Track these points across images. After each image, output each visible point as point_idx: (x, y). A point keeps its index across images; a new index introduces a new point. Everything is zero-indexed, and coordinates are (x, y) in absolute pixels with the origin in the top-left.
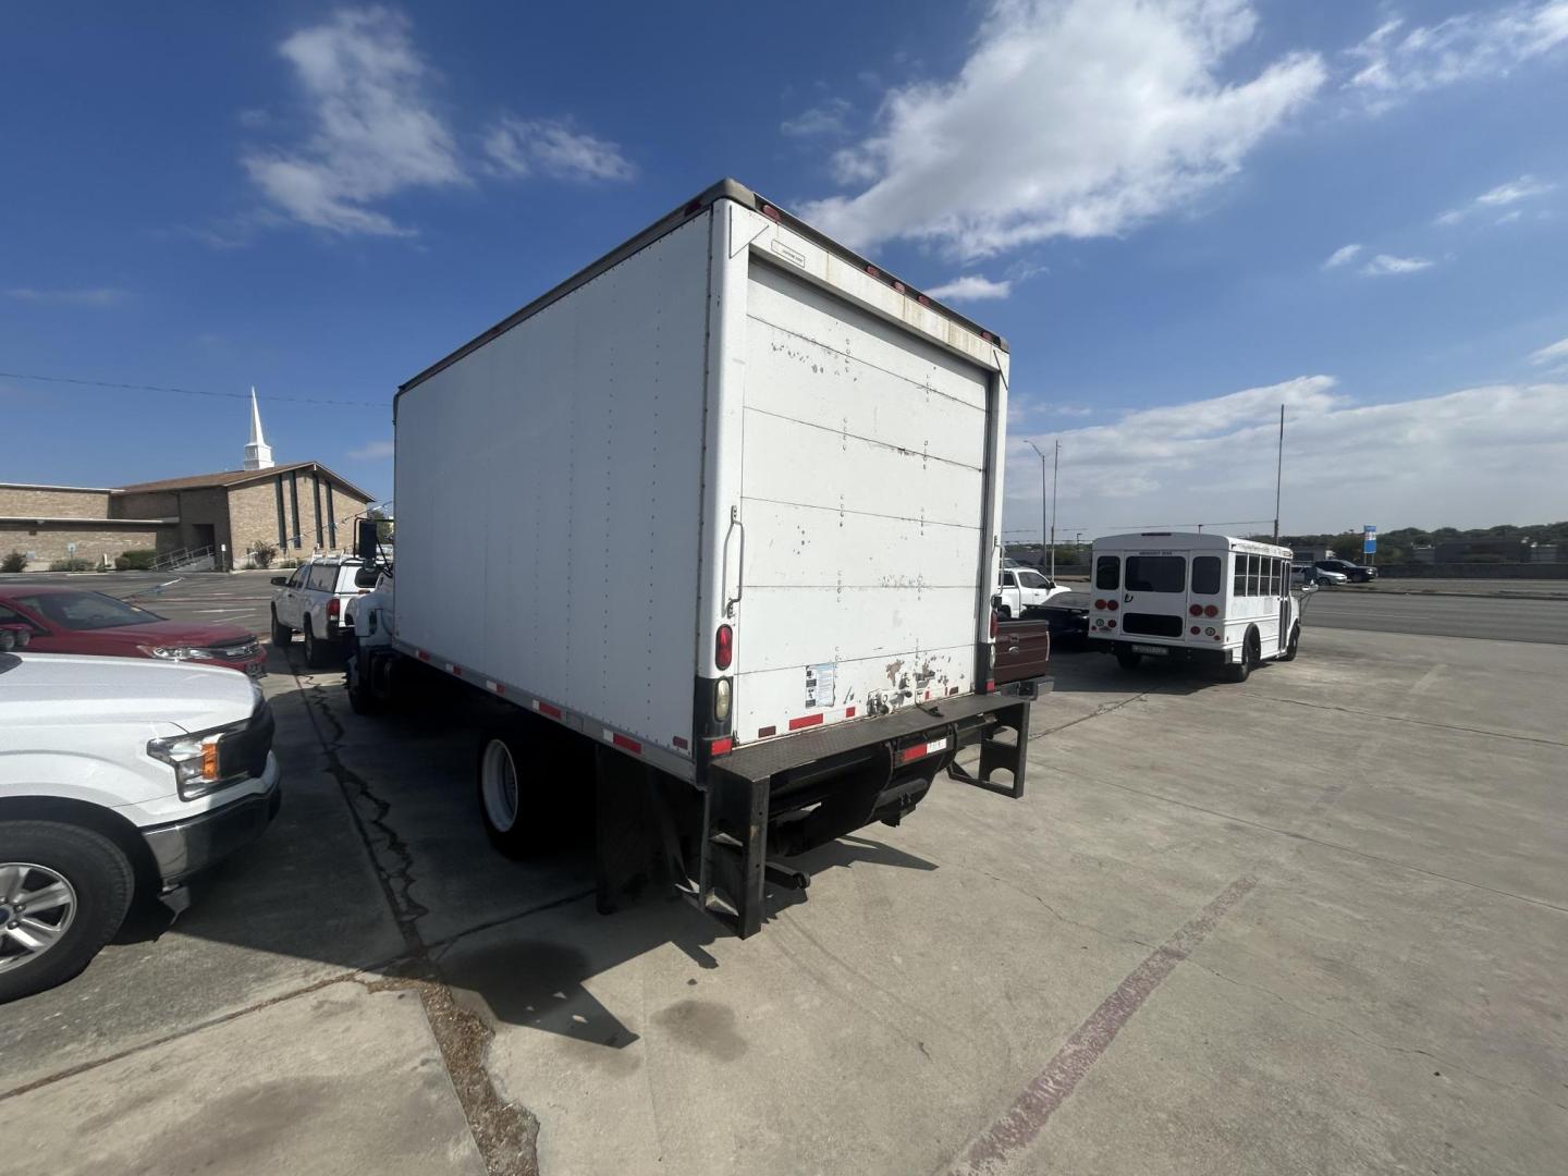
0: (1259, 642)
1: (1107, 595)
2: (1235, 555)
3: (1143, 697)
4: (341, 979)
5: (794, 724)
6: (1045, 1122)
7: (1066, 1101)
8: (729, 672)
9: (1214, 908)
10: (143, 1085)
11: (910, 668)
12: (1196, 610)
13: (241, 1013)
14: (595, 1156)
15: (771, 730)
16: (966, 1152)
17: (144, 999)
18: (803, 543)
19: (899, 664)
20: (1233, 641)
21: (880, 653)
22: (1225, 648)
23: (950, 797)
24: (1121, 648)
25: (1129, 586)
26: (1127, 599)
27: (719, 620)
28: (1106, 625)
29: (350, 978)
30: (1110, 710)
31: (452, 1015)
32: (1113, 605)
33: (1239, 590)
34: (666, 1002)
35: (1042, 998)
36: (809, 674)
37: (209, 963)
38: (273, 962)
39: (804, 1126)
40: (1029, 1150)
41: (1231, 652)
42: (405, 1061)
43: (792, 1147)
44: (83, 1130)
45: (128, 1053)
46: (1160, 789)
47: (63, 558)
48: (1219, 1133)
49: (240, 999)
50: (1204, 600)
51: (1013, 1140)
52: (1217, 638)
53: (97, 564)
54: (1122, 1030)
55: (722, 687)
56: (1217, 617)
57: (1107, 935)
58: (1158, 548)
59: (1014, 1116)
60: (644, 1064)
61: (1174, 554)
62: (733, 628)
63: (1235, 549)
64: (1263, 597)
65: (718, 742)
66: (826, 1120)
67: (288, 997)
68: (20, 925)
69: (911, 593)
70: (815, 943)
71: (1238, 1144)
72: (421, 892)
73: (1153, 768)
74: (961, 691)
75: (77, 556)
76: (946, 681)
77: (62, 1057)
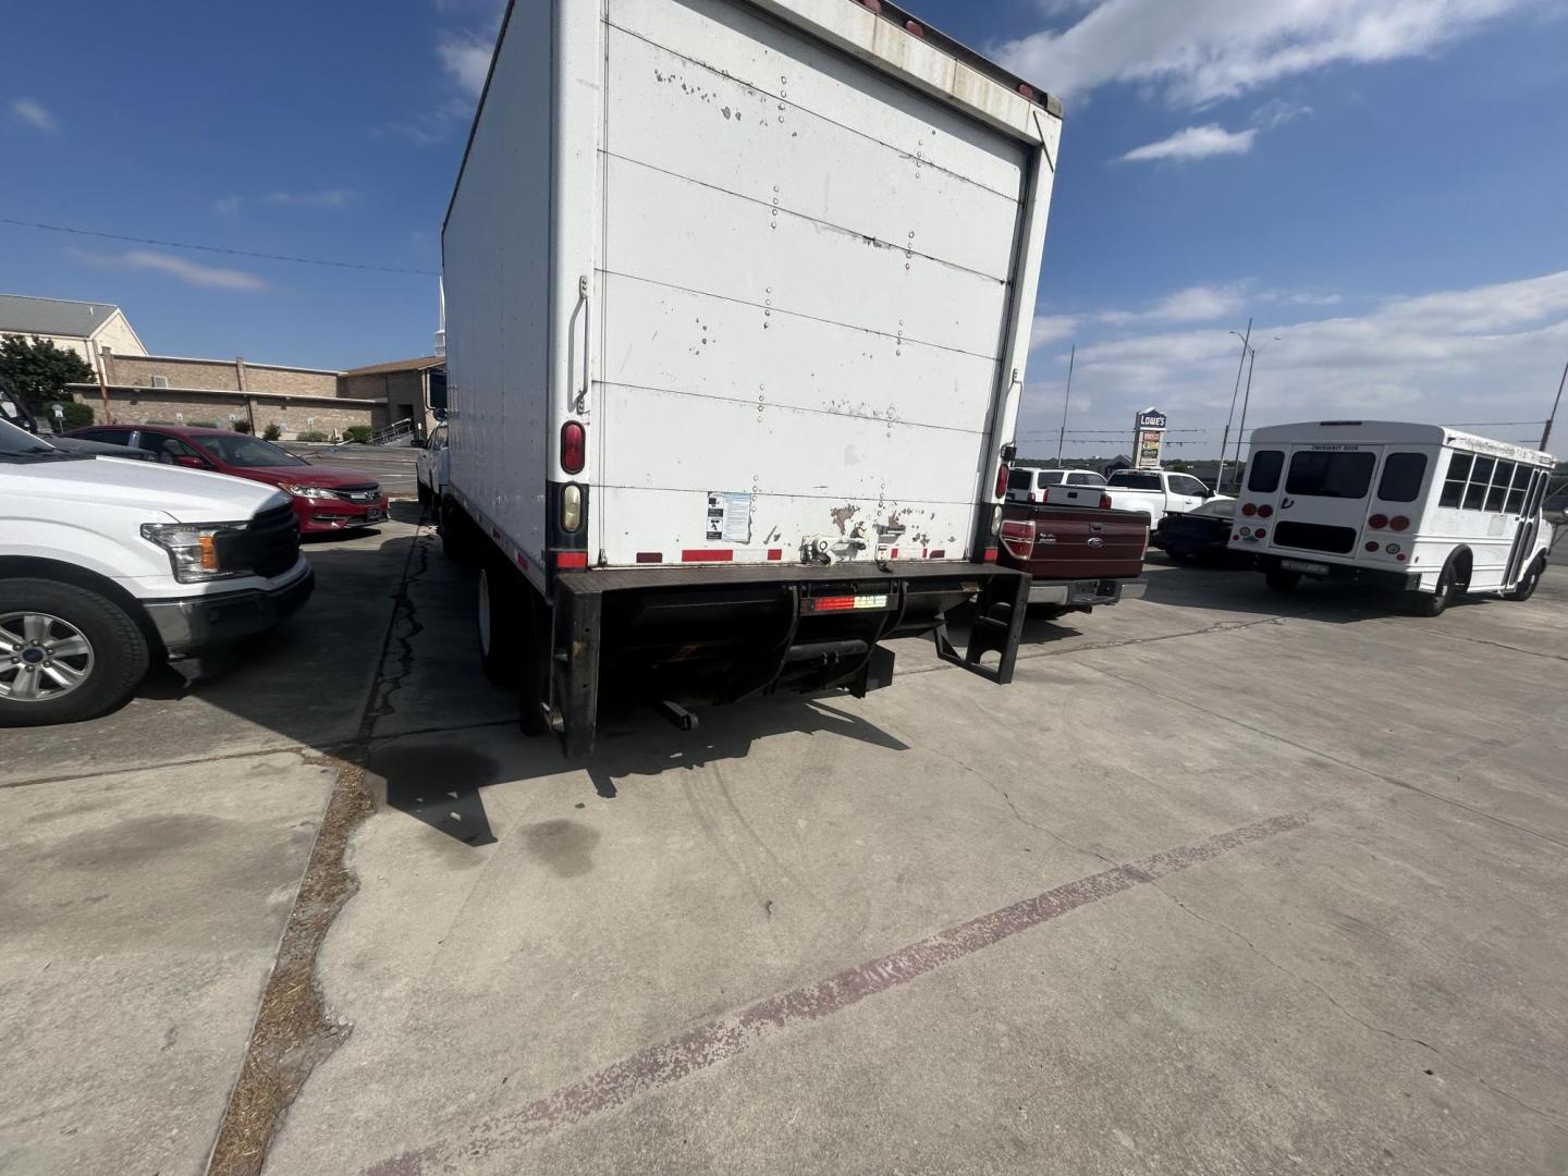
0: (1471, 571)
1: (1260, 499)
2: (1452, 452)
3: (1280, 620)
4: (290, 750)
5: (687, 555)
6: (855, 1002)
7: (893, 989)
8: (580, 478)
9: (1227, 841)
10: (90, 798)
11: (868, 517)
12: (1378, 522)
13: (197, 761)
14: (386, 927)
15: (657, 557)
16: (745, 1008)
17: (138, 739)
18: (704, 341)
19: (850, 511)
20: (1427, 564)
21: (820, 492)
22: (1410, 570)
23: (970, 688)
24: (1269, 563)
25: (1291, 488)
26: (1284, 504)
27: (564, 415)
28: (1255, 536)
29: (298, 751)
30: (1227, 629)
31: (353, 793)
32: (1266, 511)
33: (1450, 497)
34: (542, 817)
35: (938, 888)
36: (712, 501)
37: (203, 722)
38: (250, 728)
39: (594, 947)
40: (815, 1024)
41: (1418, 576)
42: (291, 818)
43: (570, 962)
44: (32, 820)
45: (101, 774)
46: (1241, 713)
47: (306, 431)
48: (1063, 1061)
49: (204, 752)
50: (1392, 509)
51: (806, 1009)
52: (1401, 558)
53: (330, 437)
54: (1015, 935)
55: (574, 494)
56: (1408, 529)
57: (1064, 843)
58: (1341, 441)
59: (822, 988)
60: (485, 864)
61: (1361, 449)
62: (586, 427)
63: (1453, 444)
64: (1490, 514)
65: (566, 555)
66: (620, 945)
67: (241, 756)
68: (52, 665)
69: (880, 428)
70: (725, 793)
71: (1079, 1079)
72: (399, 699)
73: (1244, 691)
74: (948, 556)
75: (315, 429)
76: (925, 541)
77: (55, 769)
